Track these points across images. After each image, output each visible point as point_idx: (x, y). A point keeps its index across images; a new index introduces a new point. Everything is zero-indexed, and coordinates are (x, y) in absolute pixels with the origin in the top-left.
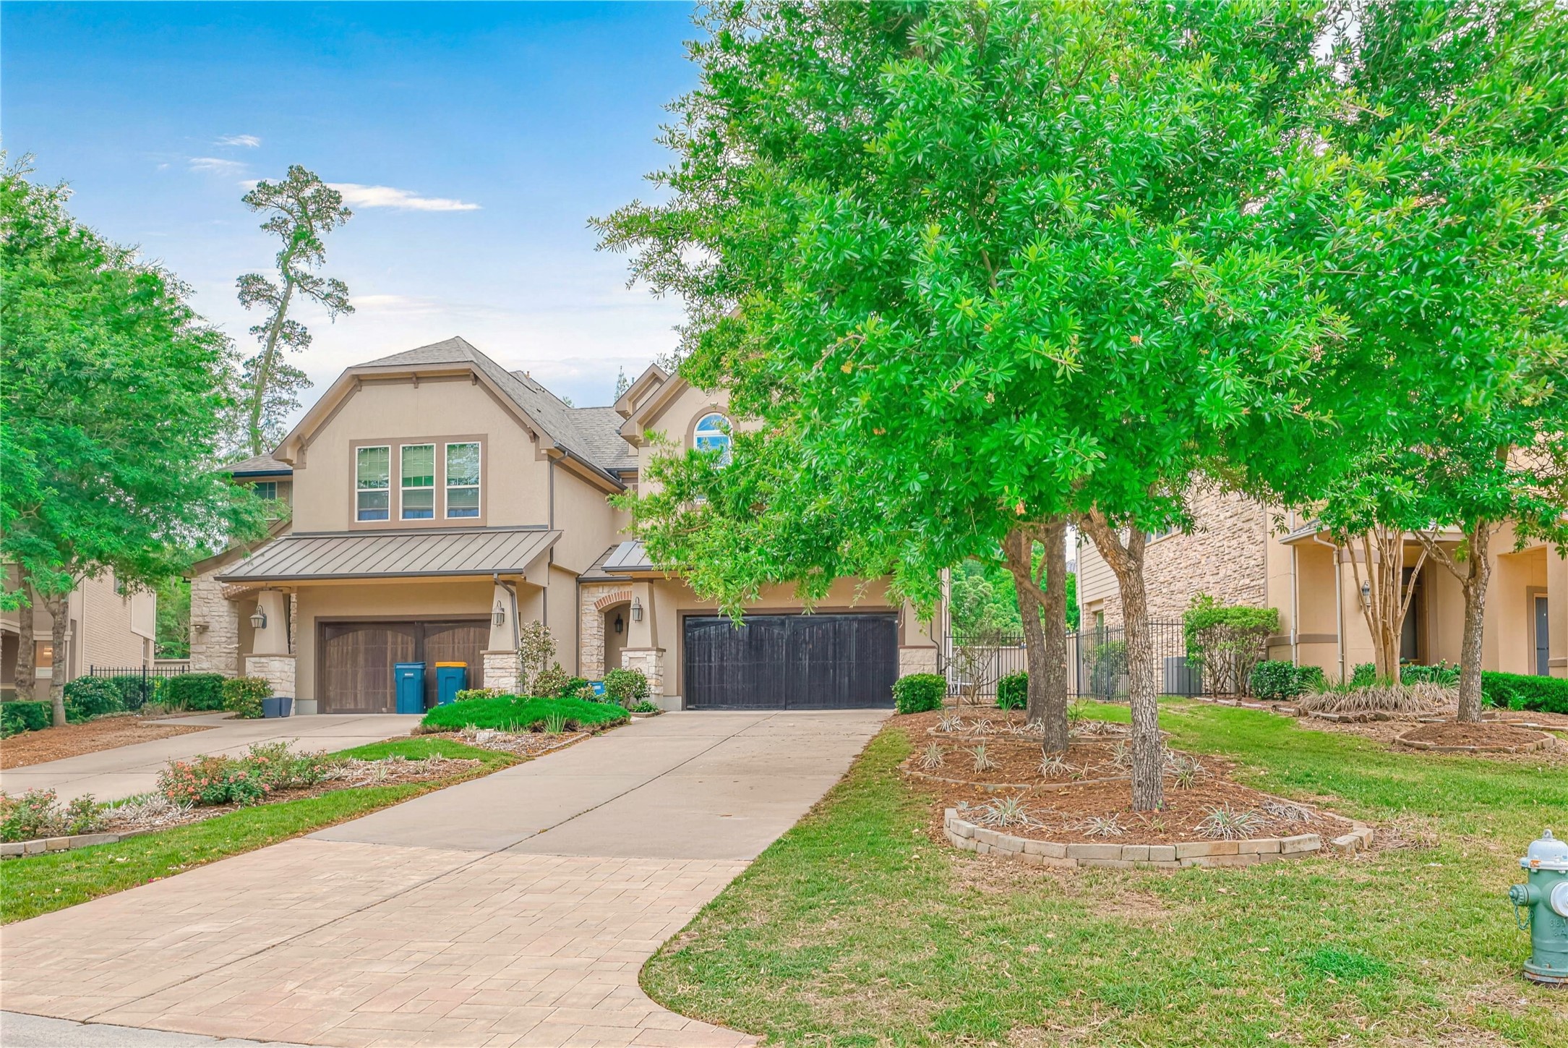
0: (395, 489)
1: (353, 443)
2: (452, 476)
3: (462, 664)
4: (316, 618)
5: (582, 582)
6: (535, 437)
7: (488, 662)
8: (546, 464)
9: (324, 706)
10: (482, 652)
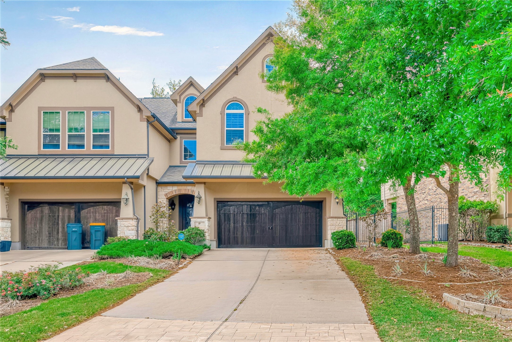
0: (64, 133)
1: (40, 109)
2: (95, 128)
3: (103, 224)
4: (19, 199)
5: (159, 184)
6: (140, 110)
7: (120, 223)
8: (145, 123)
9: (24, 246)
10: (116, 218)
